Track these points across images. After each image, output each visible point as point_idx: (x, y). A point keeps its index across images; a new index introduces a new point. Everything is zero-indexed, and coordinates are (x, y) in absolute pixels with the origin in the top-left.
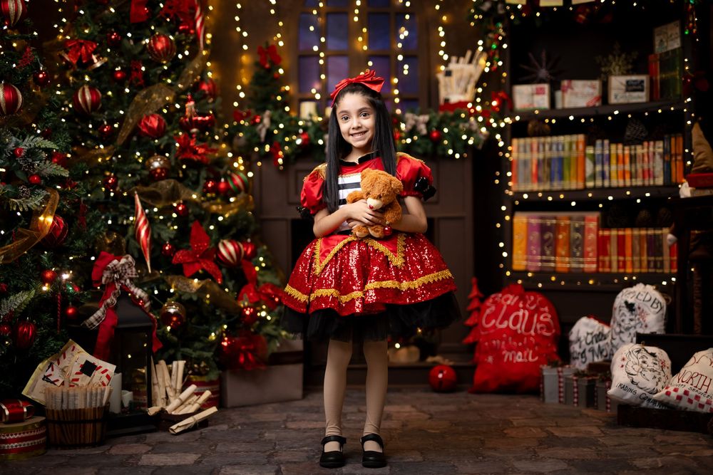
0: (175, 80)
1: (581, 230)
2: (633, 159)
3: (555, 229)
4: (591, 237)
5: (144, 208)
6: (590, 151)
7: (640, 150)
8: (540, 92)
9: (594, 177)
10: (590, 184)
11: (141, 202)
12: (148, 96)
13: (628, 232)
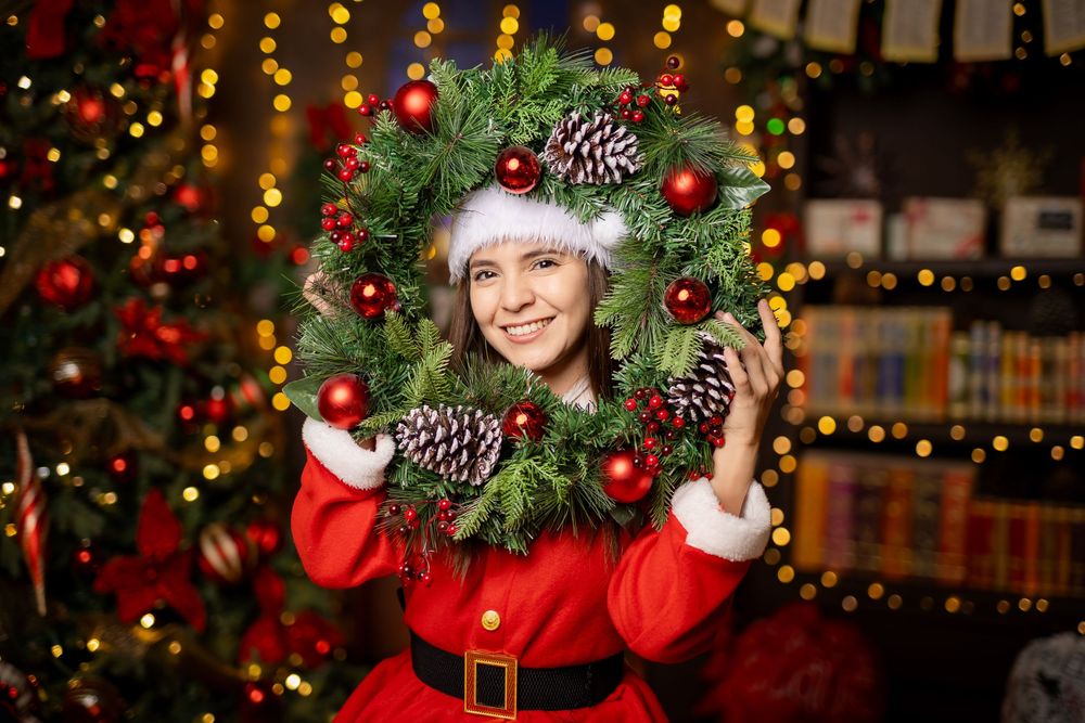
0: (125, 180)
1: (937, 499)
2: (1048, 367)
3: (885, 493)
4: (956, 515)
5: (37, 464)
6: (961, 344)
7: (1063, 350)
8: (861, 218)
9: (966, 396)
10: (958, 410)
11: (32, 450)
12: (62, 215)
13: (1032, 512)
